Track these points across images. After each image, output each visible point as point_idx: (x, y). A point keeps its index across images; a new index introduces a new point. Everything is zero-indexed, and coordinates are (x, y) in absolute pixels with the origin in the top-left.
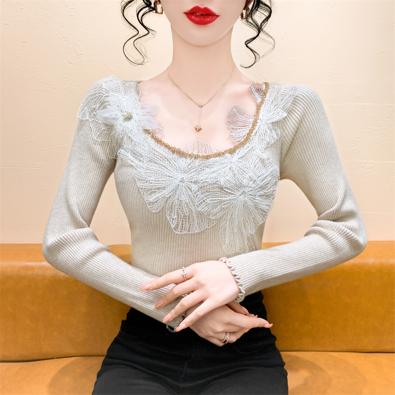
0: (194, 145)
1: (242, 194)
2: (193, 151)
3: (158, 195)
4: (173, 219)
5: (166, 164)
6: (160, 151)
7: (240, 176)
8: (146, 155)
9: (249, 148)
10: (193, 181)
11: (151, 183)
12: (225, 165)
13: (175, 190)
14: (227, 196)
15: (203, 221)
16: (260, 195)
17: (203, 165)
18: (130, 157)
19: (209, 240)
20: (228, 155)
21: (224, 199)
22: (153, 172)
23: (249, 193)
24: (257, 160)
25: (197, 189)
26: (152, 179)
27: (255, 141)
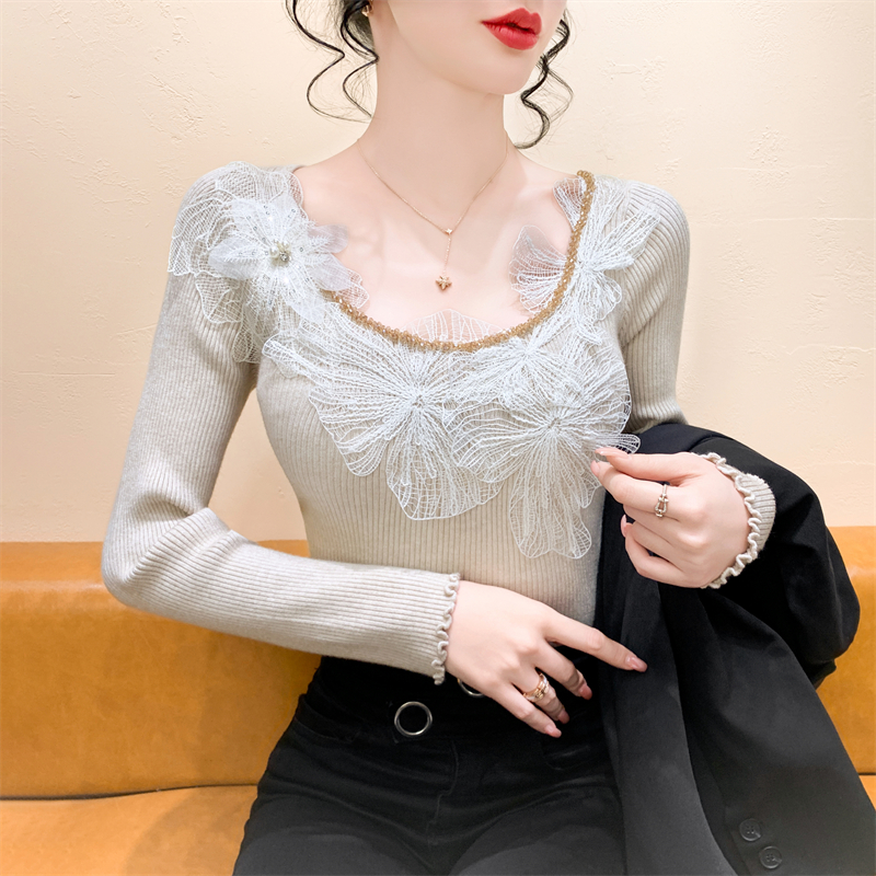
0: (438, 322)
1: (553, 423)
2: (439, 334)
3: (368, 436)
4: (403, 489)
5: (381, 367)
6: (365, 340)
7: (546, 384)
8: (333, 351)
9: (562, 323)
10: (443, 401)
11: (351, 412)
12: (511, 363)
13: (404, 424)
14: (520, 431)
15: (469, 488)
16: (593, 426)
17: (462, 366)
18: (297, 357)
19: (484, 533)
20: (516, 340)
21: (512, 438)
22: (354, 387)
23: (569, 422)
24: (581, 349)
25: (453, 419)
26: (351, 402)
27: (572, 308)
